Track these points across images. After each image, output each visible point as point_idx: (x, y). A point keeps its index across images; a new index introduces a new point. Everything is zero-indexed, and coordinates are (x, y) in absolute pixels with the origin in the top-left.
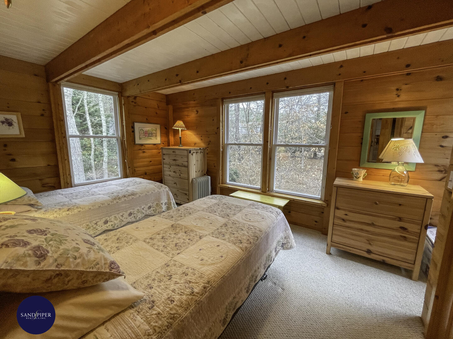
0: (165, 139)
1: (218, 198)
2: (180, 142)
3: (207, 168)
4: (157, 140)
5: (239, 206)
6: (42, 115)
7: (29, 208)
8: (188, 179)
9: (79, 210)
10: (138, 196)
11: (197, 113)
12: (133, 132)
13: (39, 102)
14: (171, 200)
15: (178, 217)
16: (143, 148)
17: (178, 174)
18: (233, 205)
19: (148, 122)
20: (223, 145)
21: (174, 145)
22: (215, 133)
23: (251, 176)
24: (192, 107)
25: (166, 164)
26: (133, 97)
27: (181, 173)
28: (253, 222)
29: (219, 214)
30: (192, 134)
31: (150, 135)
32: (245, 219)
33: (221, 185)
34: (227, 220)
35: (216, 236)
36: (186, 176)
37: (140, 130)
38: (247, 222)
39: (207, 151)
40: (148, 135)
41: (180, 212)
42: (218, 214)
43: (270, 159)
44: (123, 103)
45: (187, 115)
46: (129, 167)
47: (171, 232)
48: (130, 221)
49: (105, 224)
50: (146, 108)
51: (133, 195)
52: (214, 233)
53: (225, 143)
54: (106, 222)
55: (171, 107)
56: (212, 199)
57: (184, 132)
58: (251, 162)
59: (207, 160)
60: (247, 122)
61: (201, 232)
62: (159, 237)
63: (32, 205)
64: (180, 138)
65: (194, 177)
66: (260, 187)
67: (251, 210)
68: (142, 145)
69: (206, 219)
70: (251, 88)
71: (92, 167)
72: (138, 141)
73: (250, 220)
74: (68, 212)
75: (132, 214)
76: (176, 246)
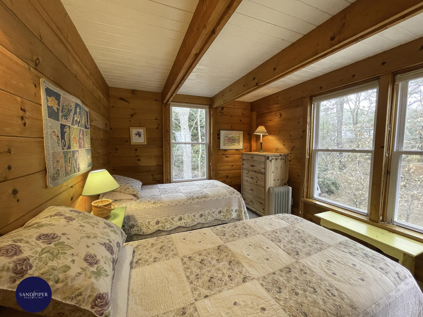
0: (247, 145)
1: (290, 220)
2: (261, 148)
3: (289, 177)
4: (240, 146)
5: (320, 240)
6: (157, 128)
7: (132, 197)
8: (265, 187)
9: (161, 204)
10: (209, 199)
11: (280, 117)
12: (219, 138)
13: (156, 119)
14: (242, 208)
15: (231, 236)
16: (226, 153)
17: (255, 181)
18: (310, 236)
19: (232, 129)
20: (309, 151)
21: (256, 151)
22: (301, 138)
23: (358, 189)
24: (276, 111)
25: (245, 169)
26: (221, 108)
27: (258, 180)
28: (339, 281)
29: (284, 246)
30: (274, 139)
31: (234, 141)
32: (326, 270)
33: (306, 199)
34: (294, 260)
35: (267, 287)
36: (263, 184)
37: (225, 137)
38: (327, 278)
39: (290, 158)
40: (232, 140)
41: (236, 231)
42: (282, 247)
43: (388, 173)
44: (212, 114)
45: (270, 120)
46: (213, 170)
47: (214, 256)
48: (200, 222)
49: (180, 221)
50: (231, 116)
51: (205, 198)
52: (266, 279)
53: (313, 149)
54: (180, 219)
55: (255, 114)
56: (282, 219)
57: (266, 137)
58: (358, 172)
59: (289, 168)
60: (354, 124)
61: (249, 269)
62: (198, 258)
63: (135, 195)
64: (261, 143)
65: (272, 186)
66: (366, 212)
67: (340, 254)
68: (226, 150)
69: (263, 249)
70: (354, 76)
71: (199, 167)
72: (222, 147)
73: (335, 274)
74: (153, 205)
75: (202, 215)
76: (210, 281)
